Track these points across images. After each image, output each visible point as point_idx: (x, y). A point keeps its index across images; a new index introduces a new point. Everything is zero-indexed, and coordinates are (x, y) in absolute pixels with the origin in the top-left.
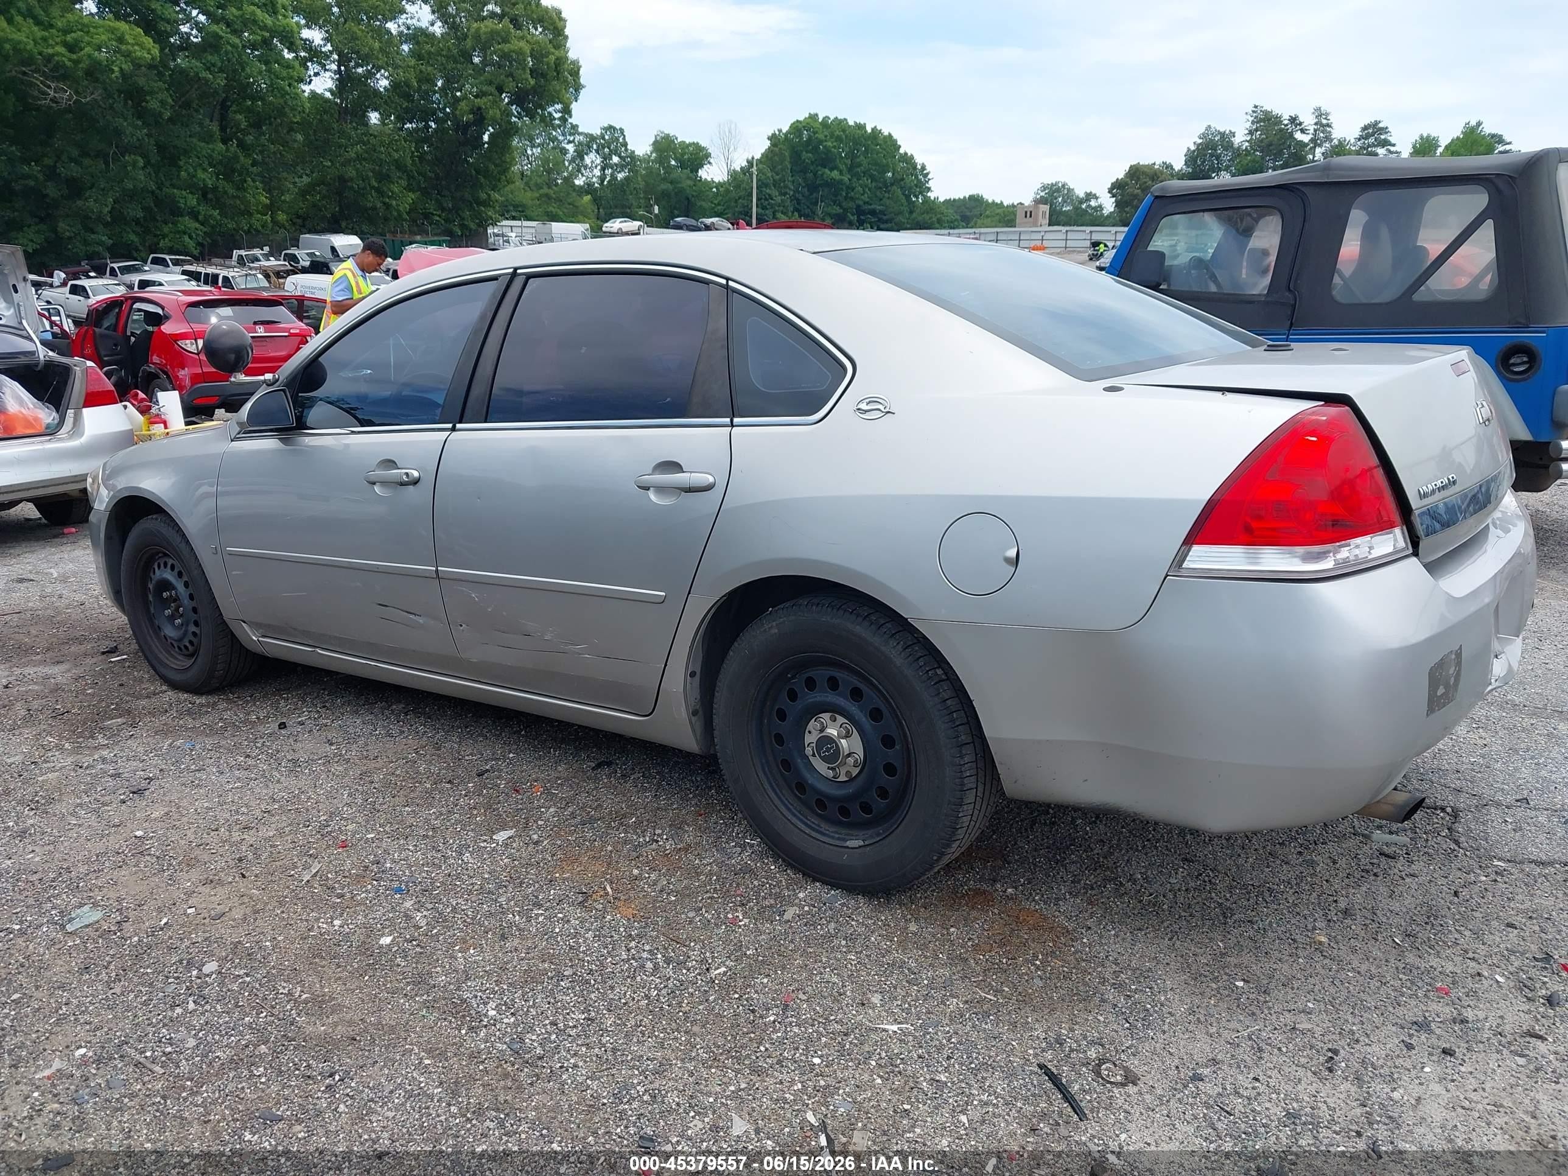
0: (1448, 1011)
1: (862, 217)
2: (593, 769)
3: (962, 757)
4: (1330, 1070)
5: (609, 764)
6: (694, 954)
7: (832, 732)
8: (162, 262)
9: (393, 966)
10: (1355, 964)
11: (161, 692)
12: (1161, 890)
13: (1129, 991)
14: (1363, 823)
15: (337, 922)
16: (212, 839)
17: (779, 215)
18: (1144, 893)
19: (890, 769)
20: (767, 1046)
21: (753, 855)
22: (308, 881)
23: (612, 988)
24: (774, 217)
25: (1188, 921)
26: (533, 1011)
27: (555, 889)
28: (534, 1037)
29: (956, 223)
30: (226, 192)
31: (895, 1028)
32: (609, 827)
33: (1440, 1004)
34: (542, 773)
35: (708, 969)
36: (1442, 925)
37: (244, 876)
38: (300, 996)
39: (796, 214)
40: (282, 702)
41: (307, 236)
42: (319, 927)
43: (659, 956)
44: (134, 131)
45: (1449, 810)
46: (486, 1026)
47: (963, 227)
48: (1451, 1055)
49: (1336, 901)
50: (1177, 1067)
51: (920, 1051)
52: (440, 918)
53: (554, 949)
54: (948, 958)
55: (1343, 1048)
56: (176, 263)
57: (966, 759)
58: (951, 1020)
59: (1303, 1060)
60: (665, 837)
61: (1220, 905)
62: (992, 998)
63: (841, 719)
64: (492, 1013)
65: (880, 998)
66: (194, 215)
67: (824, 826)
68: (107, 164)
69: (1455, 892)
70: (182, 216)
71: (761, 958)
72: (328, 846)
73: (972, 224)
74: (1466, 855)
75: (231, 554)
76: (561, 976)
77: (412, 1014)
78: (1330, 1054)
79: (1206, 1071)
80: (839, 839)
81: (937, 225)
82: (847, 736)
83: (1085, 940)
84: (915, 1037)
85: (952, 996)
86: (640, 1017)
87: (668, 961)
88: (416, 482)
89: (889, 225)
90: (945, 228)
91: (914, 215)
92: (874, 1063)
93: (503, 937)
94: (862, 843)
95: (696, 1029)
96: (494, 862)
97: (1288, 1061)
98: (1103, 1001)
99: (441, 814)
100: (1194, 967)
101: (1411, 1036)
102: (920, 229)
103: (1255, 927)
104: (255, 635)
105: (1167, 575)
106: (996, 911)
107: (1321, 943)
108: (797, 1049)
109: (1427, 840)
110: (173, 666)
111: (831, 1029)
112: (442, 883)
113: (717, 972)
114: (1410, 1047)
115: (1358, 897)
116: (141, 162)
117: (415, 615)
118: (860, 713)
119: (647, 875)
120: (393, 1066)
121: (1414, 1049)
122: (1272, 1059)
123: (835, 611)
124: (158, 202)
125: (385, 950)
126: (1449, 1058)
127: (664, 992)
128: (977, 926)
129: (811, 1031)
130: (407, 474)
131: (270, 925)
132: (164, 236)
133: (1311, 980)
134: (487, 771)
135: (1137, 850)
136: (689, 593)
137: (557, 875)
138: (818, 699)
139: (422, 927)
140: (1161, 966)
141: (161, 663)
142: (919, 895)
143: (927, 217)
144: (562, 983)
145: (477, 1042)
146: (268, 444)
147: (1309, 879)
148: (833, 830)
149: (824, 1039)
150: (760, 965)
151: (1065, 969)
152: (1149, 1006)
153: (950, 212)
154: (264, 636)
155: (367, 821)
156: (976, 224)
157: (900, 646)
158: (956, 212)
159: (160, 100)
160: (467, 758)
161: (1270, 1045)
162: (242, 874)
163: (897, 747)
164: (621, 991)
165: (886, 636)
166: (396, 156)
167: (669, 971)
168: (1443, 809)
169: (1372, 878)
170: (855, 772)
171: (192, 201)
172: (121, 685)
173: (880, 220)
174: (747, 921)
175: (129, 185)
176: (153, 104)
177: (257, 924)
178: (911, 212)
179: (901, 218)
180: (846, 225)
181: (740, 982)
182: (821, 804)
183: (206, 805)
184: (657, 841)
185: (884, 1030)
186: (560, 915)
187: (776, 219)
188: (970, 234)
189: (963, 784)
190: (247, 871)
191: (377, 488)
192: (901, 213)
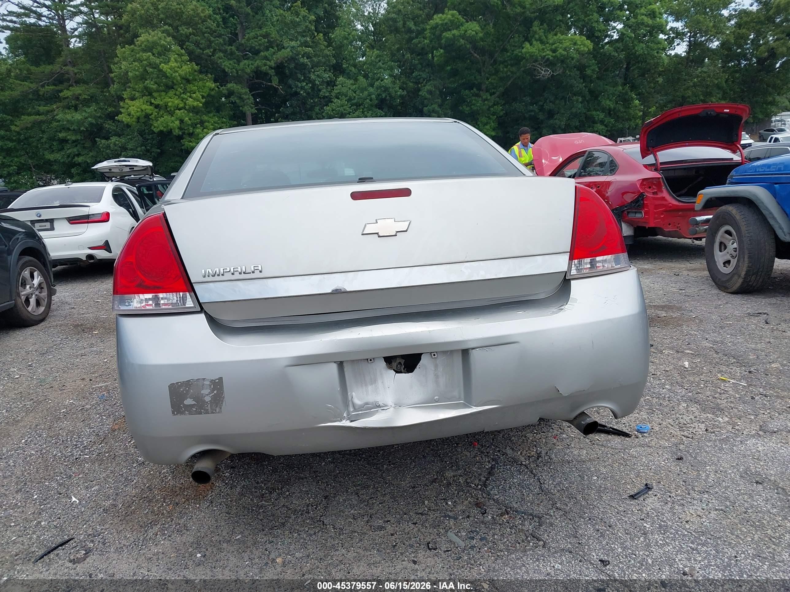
30: (619, 110)
44: (579, 85)
66: (602, 122)
68: (565, 102)
70: (597, 123)
116: (580, 99)
124: (587, 117)
159: (592, 69)
166: (716, 82)
171: (602, 116)
175: (574, 110)
176: (589, 72)
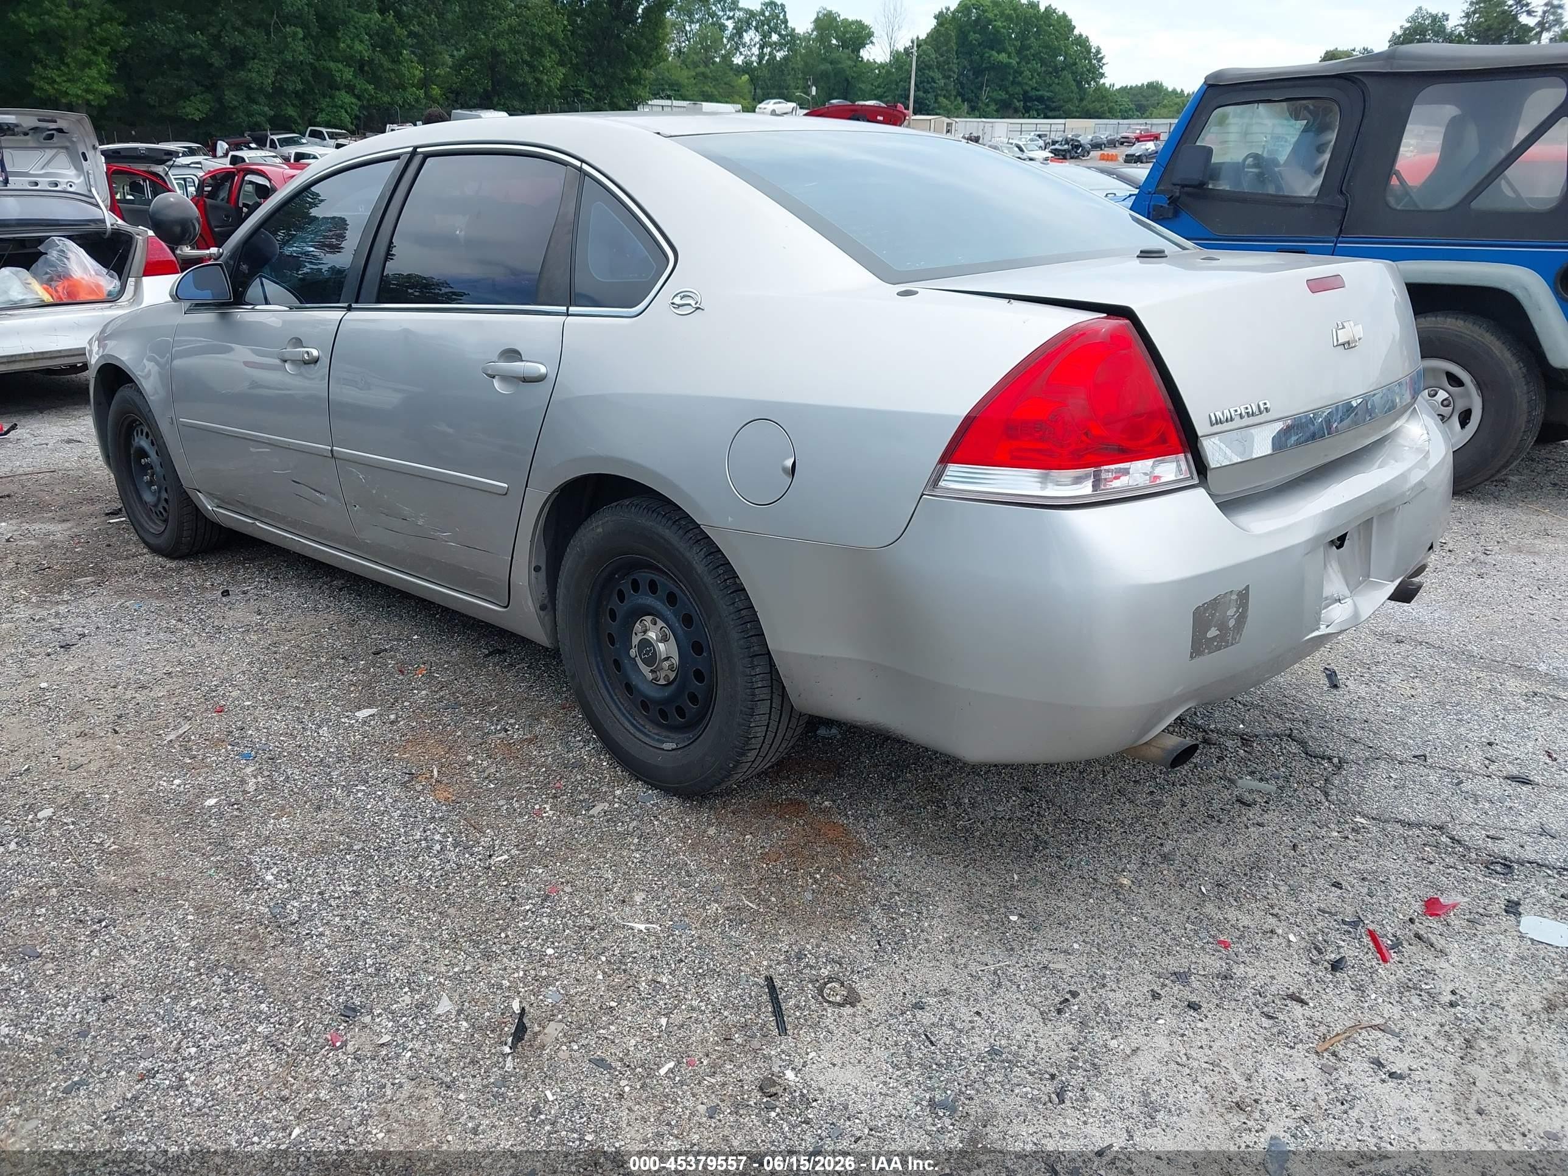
0: (1217, 965)
1: (1028, 104)
2: (486, 656)
3: (753, 667)
4: (1059, 1011)
5: (501, 652)
6: (485, 841)
7: (652, 635)
8: (318, 135)
9: (205, 824)
10: (1148, 908)
11: (141, 555)
12: (983, 817)
13: (896, 914)
14: (1236, 767)
15: (177, 782)
16: (107, 696)
17: (941, 99)
18: (963, 817)
19: (699, 676)
20: (509, 933)
21: (593, 751)
22: (171, 741)
23: (391, 865)
24: (936, 101)
25: (994, 850)
26: (310, 880)
27: (387, 768)
28: (296, 904)
29: (1130, 113)
30: (381, 66)
31: (642, 927)
32: (470, 713)
33: (1213, 958)
34: (435, 656)
35: (490, 856)
36: (1261, 878)
37: (116, 732)
38: (109, 847)
39: (959, 99)
40: (241, 571)
41: (459, 111)
42: (159, 785)
43: (450, 839)
45: (1335, 760)
46: (259, 889)
47: (1138, 117)
48: (1195, 1010)
49: (1161, 845)
50: (905, 994)
51: (656, 952)
52: (271, 788)
53: (357, 824)
54: (731, 864)
55: (1086, 992)
56: (332, 136)
57: (758, 670)
58: (702, 924)
59: (1037, 999)
60: (517, 727)
61: (1037, 837)
62: (754, 907)
63: (661, 623)
64: (269, 878)
65: (644, 897)
66: (350, 89)
67: (649, 727)
68: (268, 34)
69: (1294, 846)
70: (338, 90)
71: (548, 849)
72: (207, 710)
73: (1148, 114)
74: (1329, 808)
75: (184, 425)
76: (350, 849)
77: (201, 873)
78: (1068, 996)
79: (932, 1001)
80: (658, 740)
81: (1108, 115)
82: (664, 639)
83: (876, 859)
84: (658, 938)
85: (716, 901)
86: (404, 895)
87: (456, 845)
88: (316, 361)
89: (1057, 113)
90: (1116, 118)
91: (1085, 103)
92: (604, 959)
93: (319, 808)
94: (675, 746)
95: (452, 911)
96: (346, 738)
97: (1021, 998)
98: (865, 920)
99: (322, 688)
100: (976, 896)
101: (1164, 985)
102: (1090, 118)
103: (1063, 863)
104: (210, 504)
105: (923, 494)
106: (801, 822)
107: (1122, 886)
108: (537, 939)
109: (1295, 790)
110: (151, 530)
111: (580, 922)
112: (290, 753)
113: (499, 859)
114: (1156, 996)
115: (1187, 843)
116: (301, 34)
117: (321, 493)
118: (673, 617)
119: (480, 762)
120: (158, 918)
121: (1160, 999)
122: (1008, 994)
123: (650, 512)
124: (316, 75)
125: (204, 811)
126: (1191, 1012)
127: (438, 874)
128: (775, 835)
129: (559, 922)
130: (308, 353)
131: (118, 779)
132: (322, 110)
133: (1091, 922)
134: (386, 650)
135: (979, 775)
136: (526, 486)
137: (397, 755)
138: (640, 601)
139: (249, 793)
140: (942, 893)
141: (142, 526)
142: (733, 801)
143: (1098, 105)
144: (348, 857)
145: (244, 903)
146: (207, 317)
147: (1146, 820)
148: (656, 731)
149: (567, 931)
150: (543, 857)
151: (842, 885)
152: (908, 931)
153: (1126, 102)
154: (218, 507)
155: (252, 690)
156: (1151, 114)
157: (702, 552)
158: (1131, 101)
160: (373, 636)
161: (1011, 981)
162: (114, 730)
163: (705, 654)
164: (401, 869)
165: (691, 542)
166: (548, 29)
167: (452, 856)
168: (1330, 759)
169: (1214, 824)
170: (672, 676)
171: (349, 74)
172: (109, 545)
173: (1047, 107)
174: (551, 813)
175: (289, 57)
177: (106, 777)
178: (1081, 100)
179: (1069, 106)
180: (1011, 111)
181: (516, 869)
182: (645, 705)
183: (117, 663)
184: (506, 731)
185: (632, 929)
186: (380, 793)
187: (938, 103)
188: (1141, 124)
189: (754, 695)
190: (121, 728)
191: (287, 366)
192: (1070, 100)
